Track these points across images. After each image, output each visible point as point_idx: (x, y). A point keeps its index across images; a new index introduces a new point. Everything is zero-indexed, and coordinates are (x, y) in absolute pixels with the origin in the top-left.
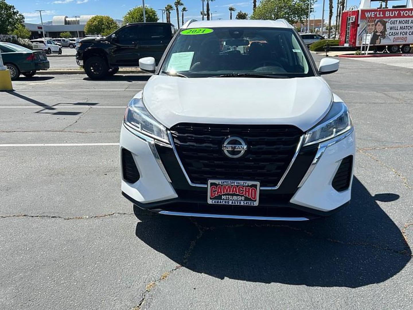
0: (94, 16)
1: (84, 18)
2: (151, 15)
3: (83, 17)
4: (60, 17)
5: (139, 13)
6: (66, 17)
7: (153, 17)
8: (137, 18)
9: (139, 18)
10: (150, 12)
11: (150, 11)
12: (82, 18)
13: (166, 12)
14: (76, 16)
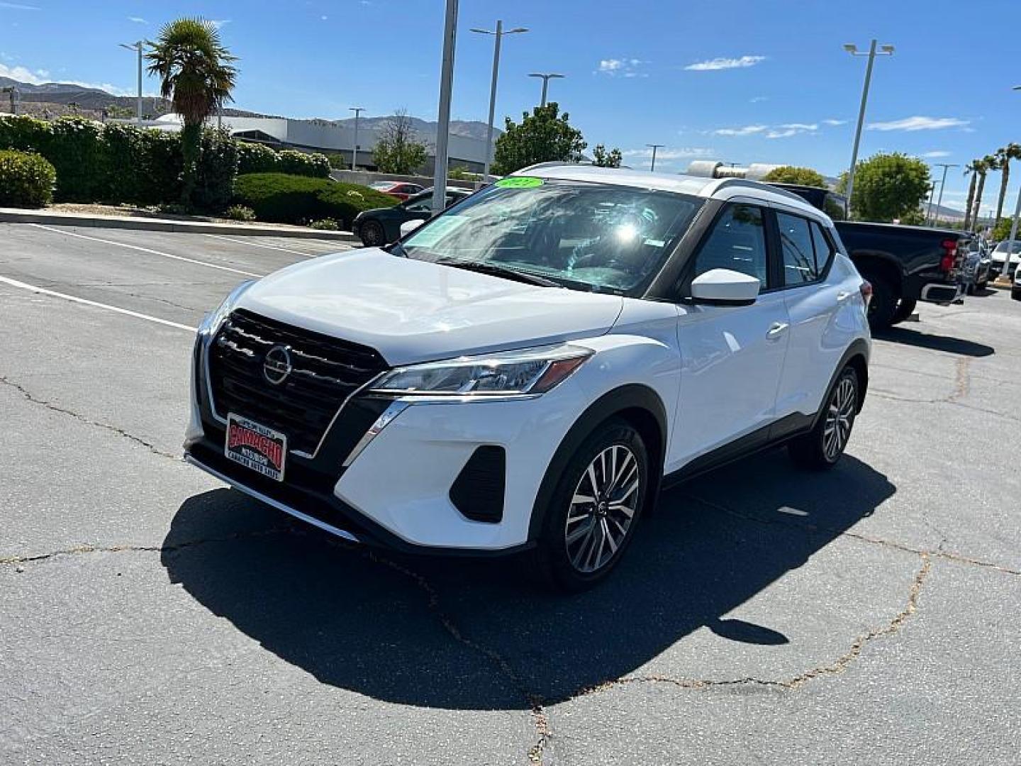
0: (779, 166)
1: (759, 169)
2: (911, 178)
3: (757, 167)
4: (706, 163)
5: (881, 170)
6: (720, 165)
7: (917, 181)
8: (871, 180)
9: (876, 182)
10: (911, 169)
11: (913, 167)
12: (753, 170)
13: (972, 173)
14: (733, 164)
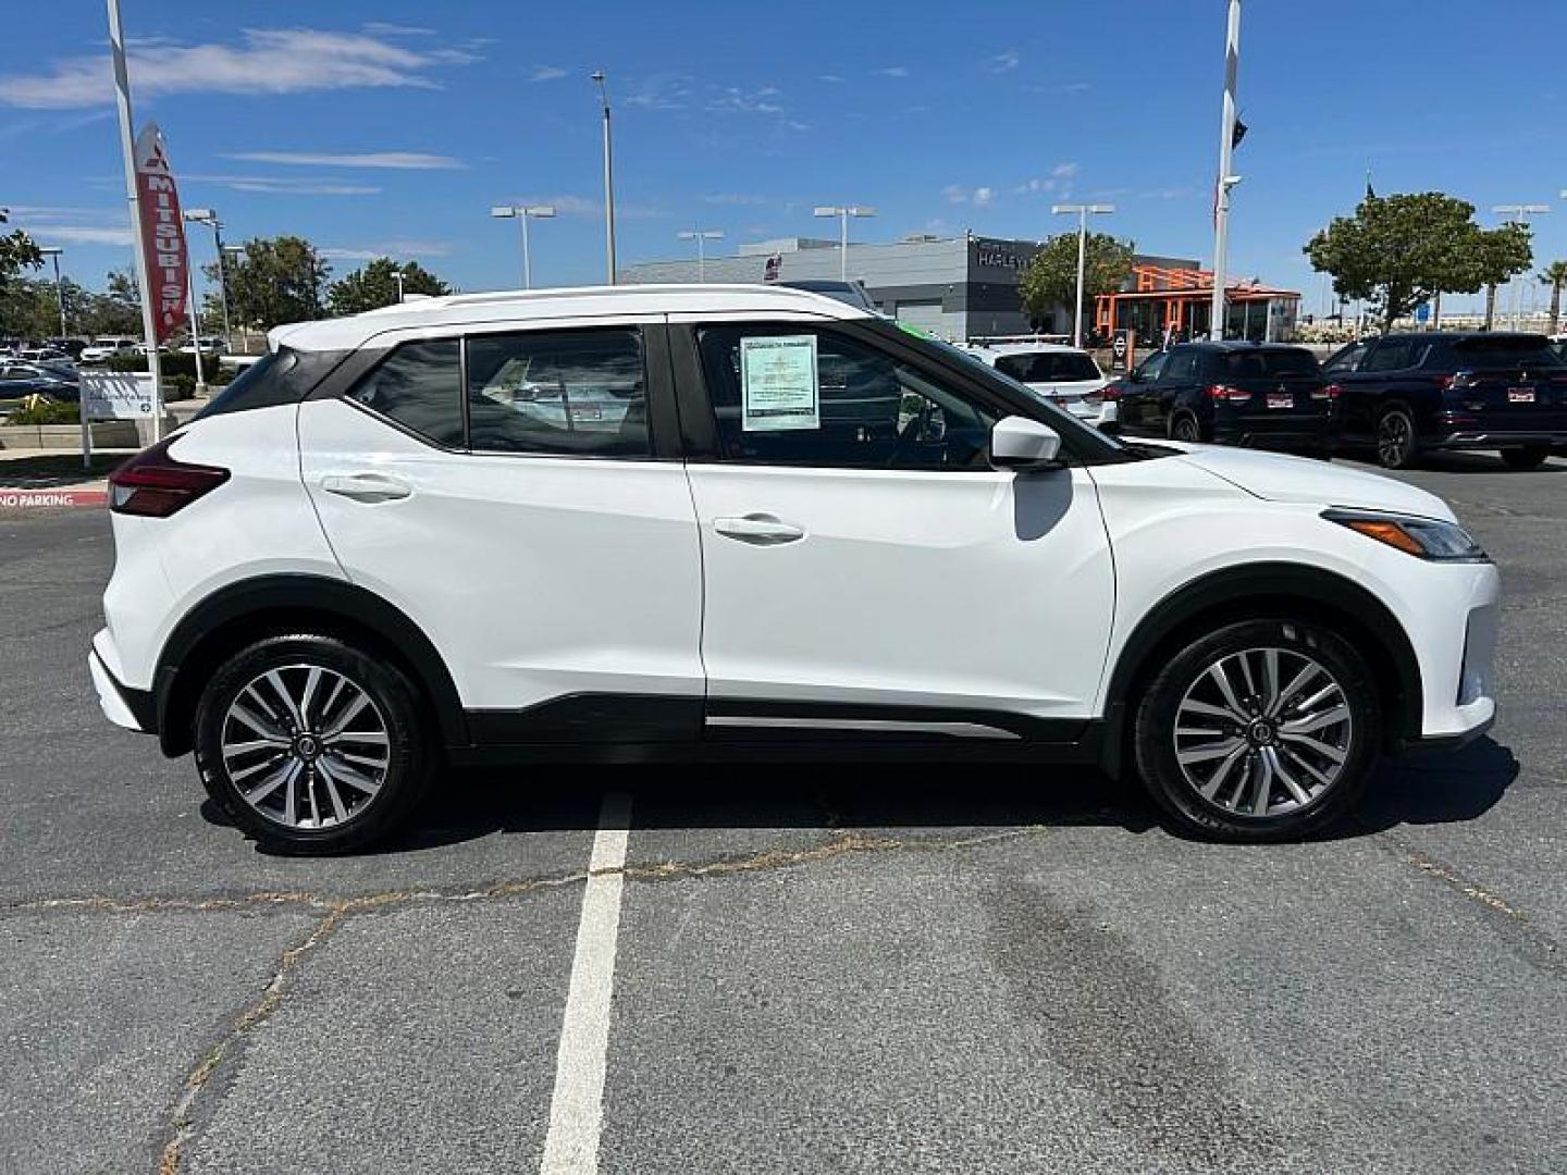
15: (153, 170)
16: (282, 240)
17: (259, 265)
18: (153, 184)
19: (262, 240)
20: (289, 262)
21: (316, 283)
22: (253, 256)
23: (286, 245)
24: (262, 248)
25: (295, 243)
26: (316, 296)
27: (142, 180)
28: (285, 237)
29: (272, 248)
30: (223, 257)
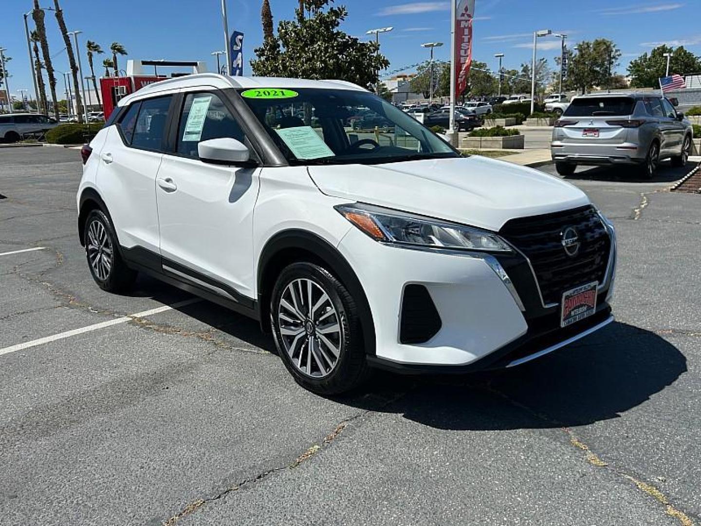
15: (463, 18)
16: (597, 41)
17: (582, 55)
18: (463, 24)
19: (586, 42)
20: (598, 53)
21: (611, 63)
22: (580, 51)
23: (598, 44)
24: (586, 46)
25: (604, 42)
26: (610, 70)
27: (458, 23)
28: (598, 39)
29: (591, 46)
30: (564, 53)
